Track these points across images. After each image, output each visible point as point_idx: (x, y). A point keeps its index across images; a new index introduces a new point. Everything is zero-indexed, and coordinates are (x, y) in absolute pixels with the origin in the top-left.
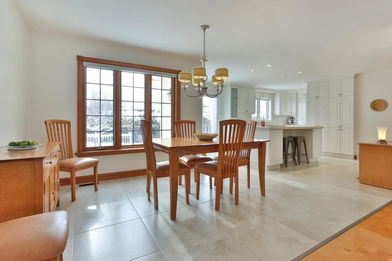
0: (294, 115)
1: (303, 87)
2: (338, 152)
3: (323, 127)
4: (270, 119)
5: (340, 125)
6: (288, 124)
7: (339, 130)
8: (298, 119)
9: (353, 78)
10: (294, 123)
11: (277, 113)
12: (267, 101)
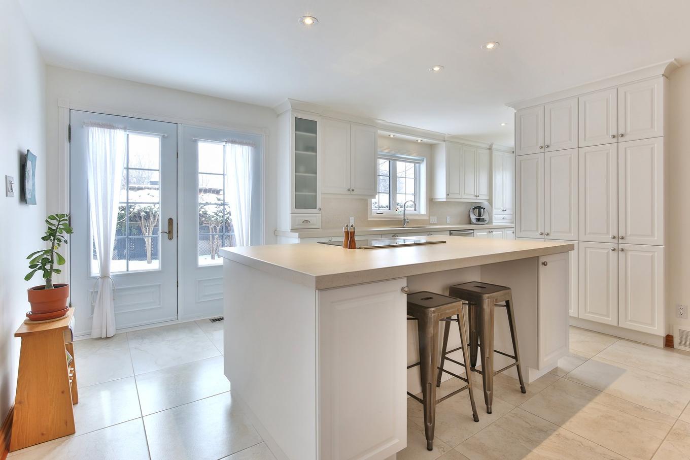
0: (482, 200)
1: (503, 124)
2: (611, 320)
3: (571, 247)
4: (423, 209)
5: (616, 235)
6: (470, 223)
7: (614, 250)
8: (494, 211)
9: (662, 79)
10: (483, 220)
11: (441, 194)
12: (417, 165)
